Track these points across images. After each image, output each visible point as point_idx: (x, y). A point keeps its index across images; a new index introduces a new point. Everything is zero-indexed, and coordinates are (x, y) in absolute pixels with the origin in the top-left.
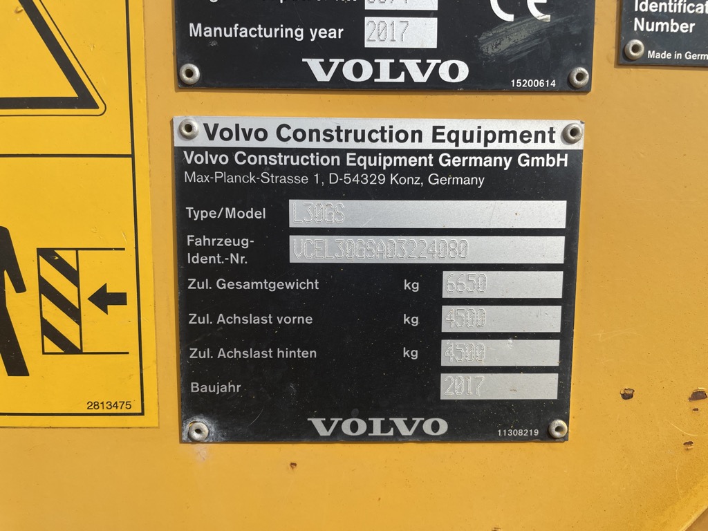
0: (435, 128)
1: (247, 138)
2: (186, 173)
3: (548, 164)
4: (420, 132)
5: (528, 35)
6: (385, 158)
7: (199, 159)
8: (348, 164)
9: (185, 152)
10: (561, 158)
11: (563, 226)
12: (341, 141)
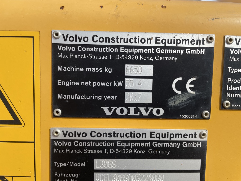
0: (151, 132)
1: (79, 136)
2: (55, 149)
3: (194, 146)
4: (145, 134)
5: (186, 99)
6: (132, 143)
7: (60, 144)
8: (118, 146)
9: (55, 141)
10: (199, 144)
11: (200, 169)
12: (115, 137)
